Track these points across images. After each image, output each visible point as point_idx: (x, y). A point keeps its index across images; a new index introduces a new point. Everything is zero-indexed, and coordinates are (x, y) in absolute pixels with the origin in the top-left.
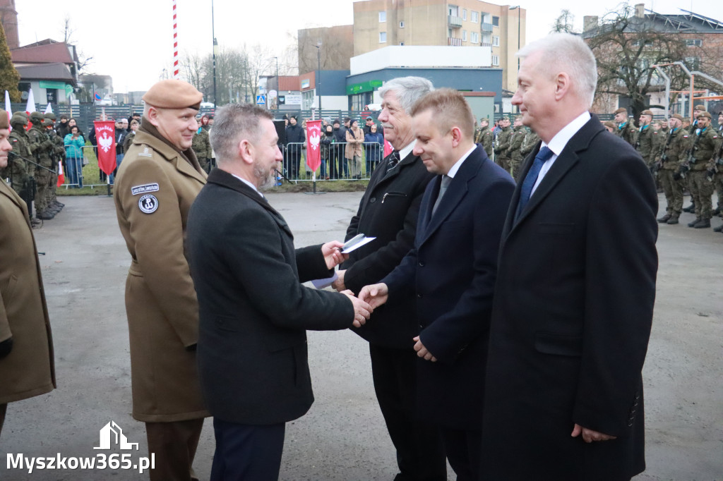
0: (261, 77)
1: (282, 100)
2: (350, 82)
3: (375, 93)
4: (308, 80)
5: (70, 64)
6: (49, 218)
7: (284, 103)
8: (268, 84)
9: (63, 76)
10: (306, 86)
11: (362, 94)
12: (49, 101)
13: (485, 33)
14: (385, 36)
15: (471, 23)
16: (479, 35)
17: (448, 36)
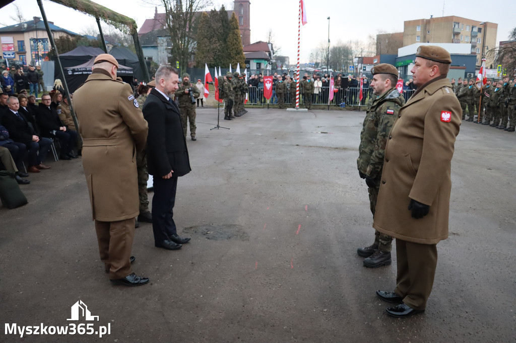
0: (356, 57)
1: (364, 68)
2: (398, 60)
3: (409, 66)
4: (377, 60)
5: (268, 52)
6: (238, 116)
7: (365, 70)
8: (358, 61)
9: (263, 57)
10: (376, 62)
11: (403, 66)
12: (257, 68)
13: (473, 36)
14: (419, 38)
15: (466, 31)
16: (470, 38)
17: (452, 38)
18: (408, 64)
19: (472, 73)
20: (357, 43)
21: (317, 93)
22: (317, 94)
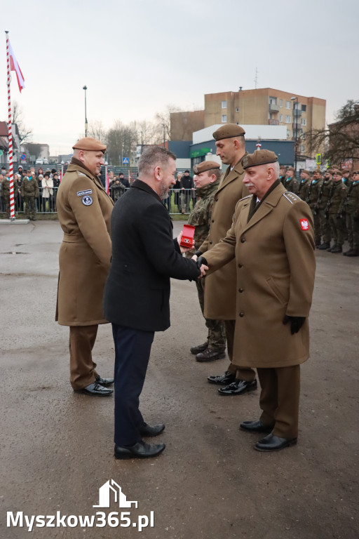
2: (193, 149)
3: (206, 156)
11: (198, 157)
13: (297, 116)
14: (225, 118)
15: (286, 109)
16: (291, 118)
17: (269, 118)
18: (206, 154)
19: (290, 165)
20: (143, 126)
21: (47, 196)
22: (47, 199)
